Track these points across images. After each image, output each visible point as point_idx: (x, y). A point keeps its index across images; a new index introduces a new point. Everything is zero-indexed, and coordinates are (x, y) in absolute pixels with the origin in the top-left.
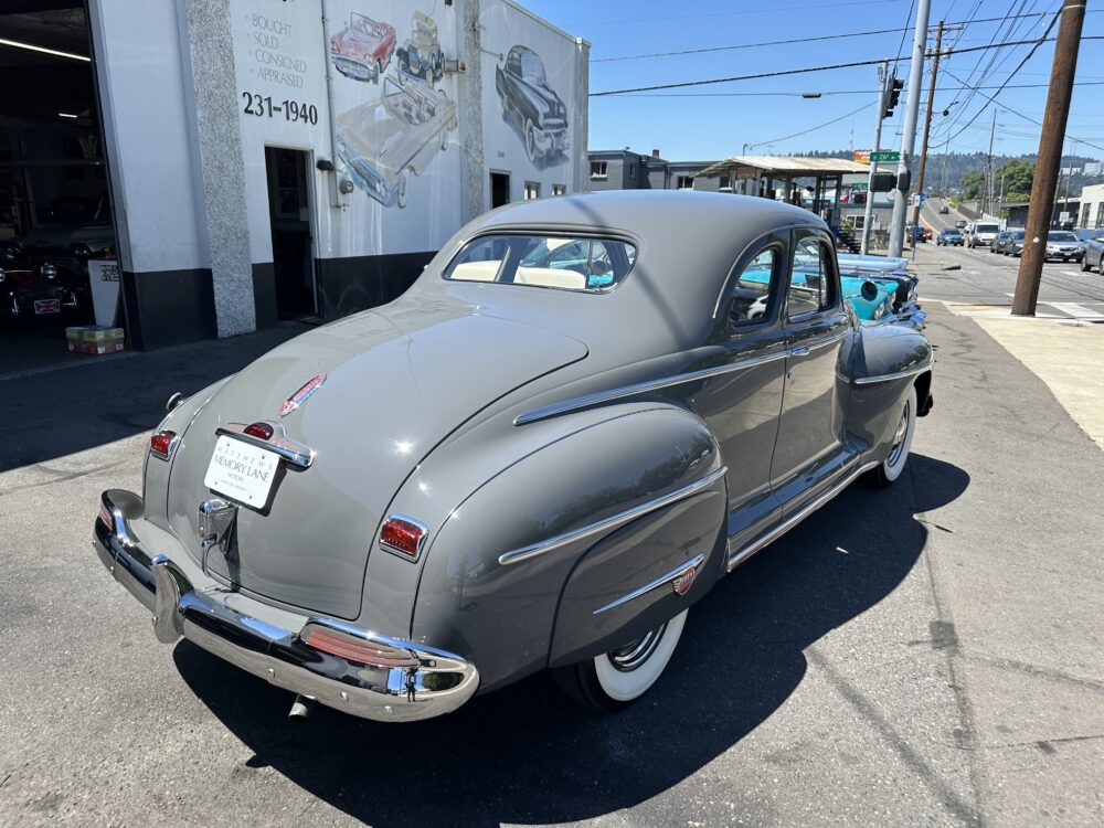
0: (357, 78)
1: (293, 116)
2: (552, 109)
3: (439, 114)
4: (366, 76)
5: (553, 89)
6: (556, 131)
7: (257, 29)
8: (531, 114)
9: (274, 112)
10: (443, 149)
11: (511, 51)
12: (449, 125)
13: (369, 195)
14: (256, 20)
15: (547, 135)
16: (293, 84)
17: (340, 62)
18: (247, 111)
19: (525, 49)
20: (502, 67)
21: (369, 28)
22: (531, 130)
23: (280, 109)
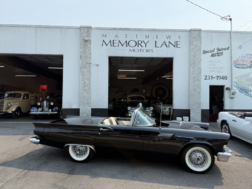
0: (243, 68)
1: (219, 79)
4: (246, 67)
7: (210, 63)
9: (213, 79)
13: (245, 95)
14: (210, 62)
16: (220, 72)
17: (236, 65)
18: (205, 79)
21: (249, 56)
23: (215, 78)
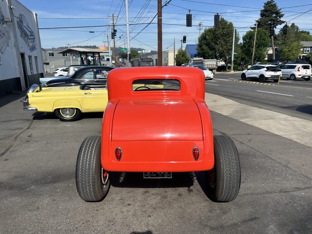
2: (31, 34)
3: (6, 35)
5: (30, 28)
6: (33, 40)
8: (26, 35)
10: (8, 46)
11: (19, 16)
12: (9, 38)
15: (31, 42)
19: (22, 15)
20: (18, 21)
22: (27, 40)
